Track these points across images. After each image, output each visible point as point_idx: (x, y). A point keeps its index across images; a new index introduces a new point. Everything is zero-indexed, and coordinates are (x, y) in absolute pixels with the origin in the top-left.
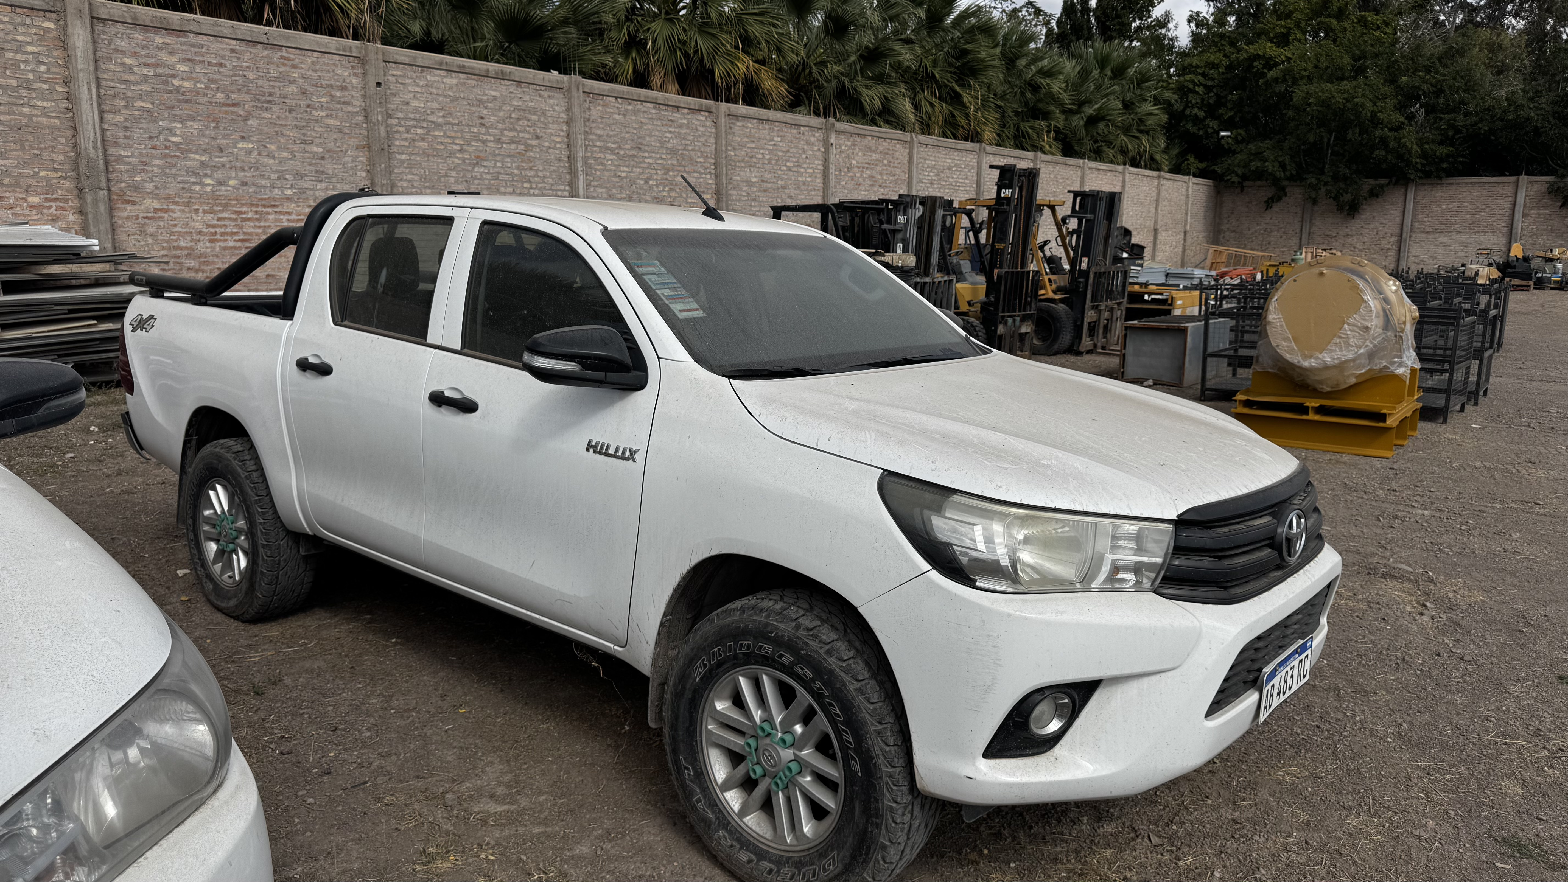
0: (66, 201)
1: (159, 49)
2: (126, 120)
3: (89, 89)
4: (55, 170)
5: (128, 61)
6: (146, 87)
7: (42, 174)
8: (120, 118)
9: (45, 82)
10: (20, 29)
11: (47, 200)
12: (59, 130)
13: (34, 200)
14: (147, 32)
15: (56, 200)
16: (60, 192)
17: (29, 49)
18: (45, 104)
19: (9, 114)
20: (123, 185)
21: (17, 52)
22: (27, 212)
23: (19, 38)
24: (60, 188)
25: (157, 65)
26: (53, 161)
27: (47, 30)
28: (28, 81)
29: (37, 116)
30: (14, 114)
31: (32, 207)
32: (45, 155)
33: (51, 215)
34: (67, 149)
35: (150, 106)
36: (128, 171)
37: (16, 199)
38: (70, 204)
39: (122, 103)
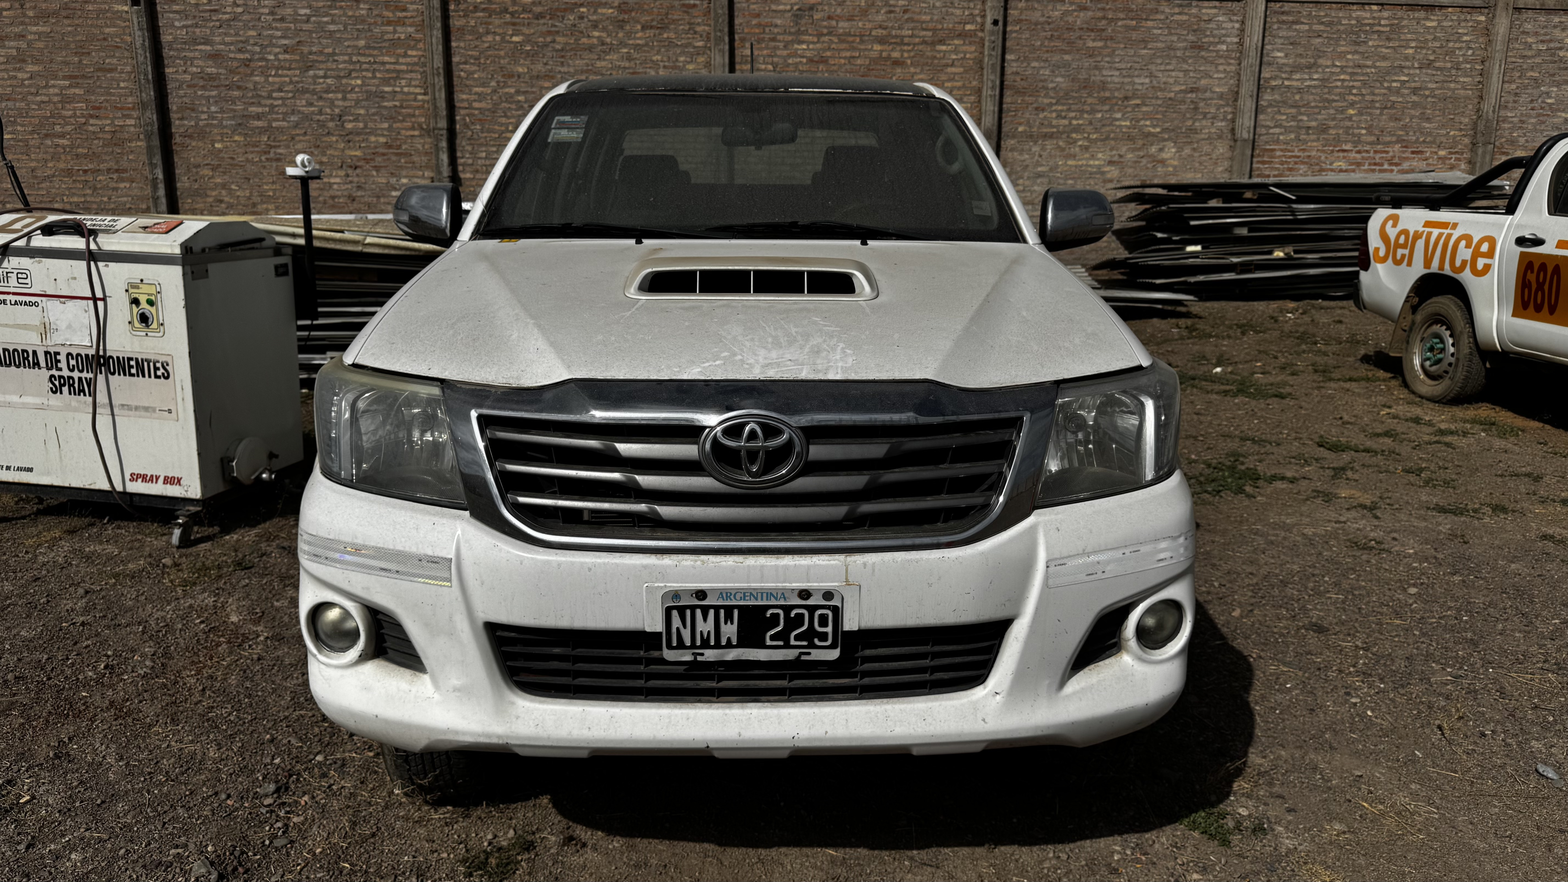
0: (1462, 153)
1: (1555, 27)
2: (1518, 88)
3: (1500, 66)
4: (1461, 130)
5: (1530, 40)
6: (1538, 60)
7: (1452, 133)
8: (1514, 86)
9: (1468, 63)
10: (1463, 24)
11: (1451, 153)
12: (1470, 99)
13: (1442, 153)
14: (1550, 14)
15: (1456, 153)
16: (1460, 147)
17: (1465, 38)
18: (1465, 80)
19: (1441, 89)
20: (1504, 140)
21: (1455, 42)
22: (1435, 163)
23: (1460, 31)
24: (1461, 144)
25: (1551, 41)
26: (1461, 123)
27: (1479, 22)
28: (1458, 63)
29: (1458, 89)
30: (1445, 89)
31: (1440, 158)
32: (1457, 119)
33: (1450, 164)
34: (1472, 113)
35: (1537, 75)
36: (1509, 128)
37: (1431, 153)
38: (1465, 156)
39: (1518, 74)
